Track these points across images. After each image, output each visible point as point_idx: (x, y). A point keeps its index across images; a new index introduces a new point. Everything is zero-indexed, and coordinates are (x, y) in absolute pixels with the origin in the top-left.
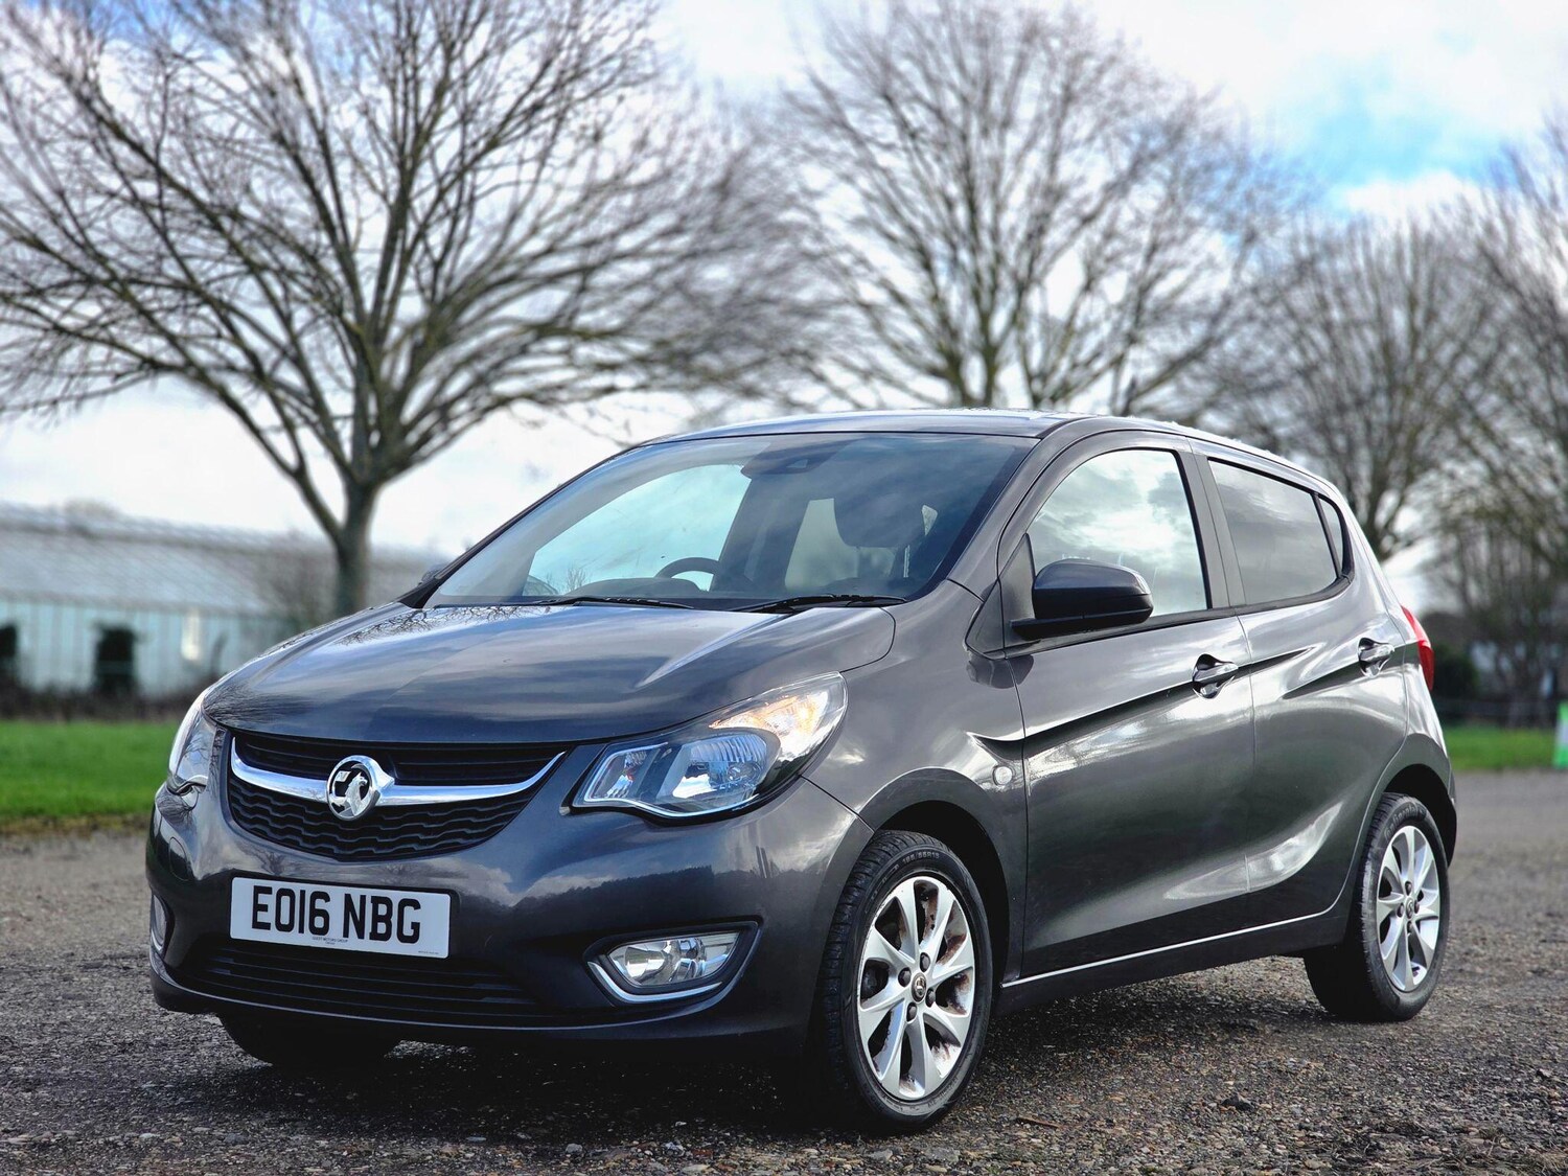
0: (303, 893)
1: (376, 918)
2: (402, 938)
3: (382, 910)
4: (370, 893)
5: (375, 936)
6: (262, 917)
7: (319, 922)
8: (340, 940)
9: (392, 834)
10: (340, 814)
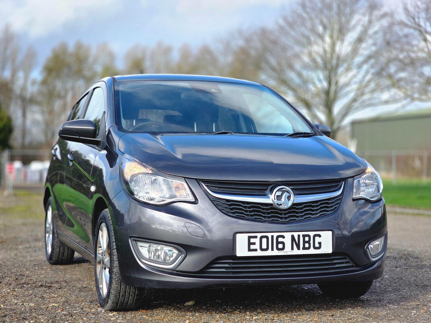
1: (304, 242)
2: (315, 248)
3: (307, 239)
4: (301, 234)
5: (304, 248)
6: (252, 247)
7: (280, 246)
8: (290, 252)
9: (301, 212)
10: (281, 207)
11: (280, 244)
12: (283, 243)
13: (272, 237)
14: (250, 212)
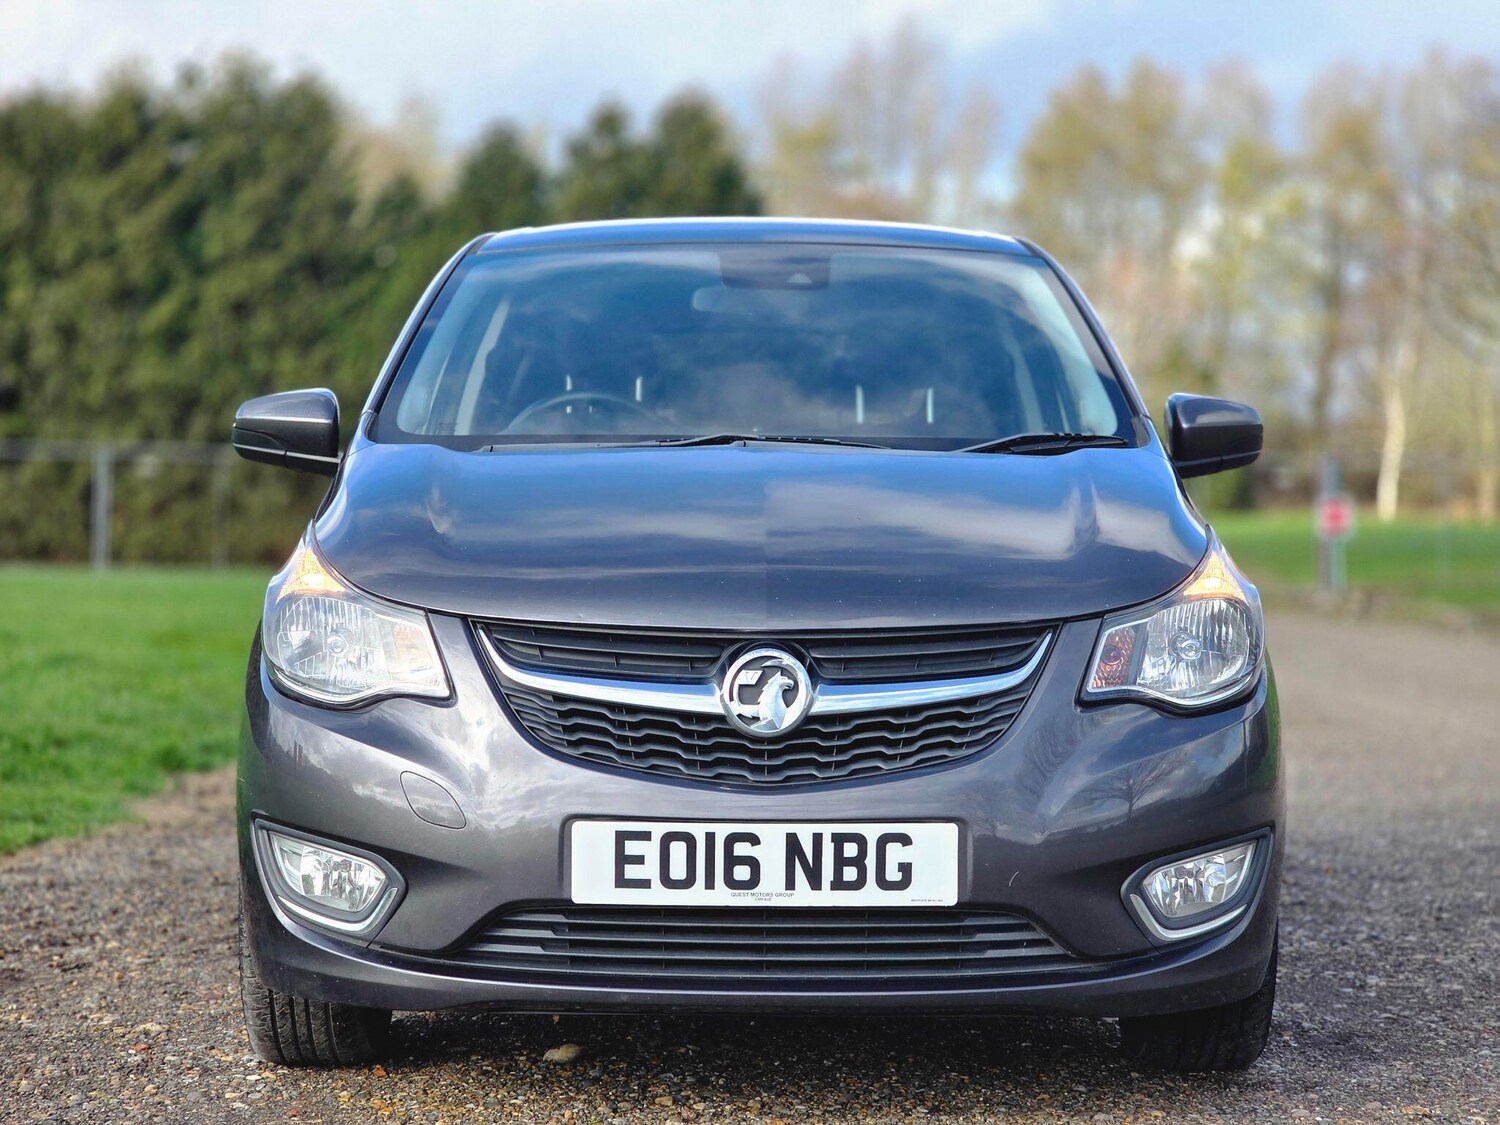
1: (840, 861)
2: (883, 883)
3: (851, 850)
4: (827, 830)
5: (839, 884)
6: (632, 872)
7: (742, 873)
8: (781, 895)
9: (842, 750)
10: (754, 728)
11: (739, 866)
12: (753, 863)
13: (710, 838)
14: (637, 742)
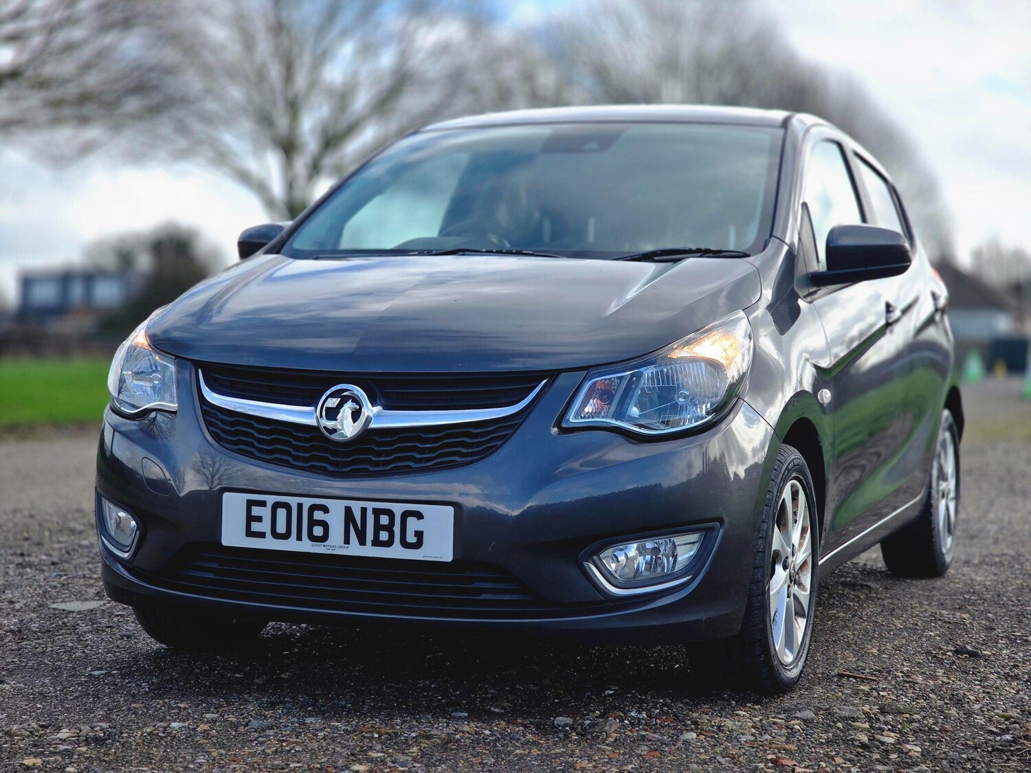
0: (300, 506)
1: (378, 528)
2: (405, 544)
3: (384, 520)
4: (370, 506)
5: (377, 542)
6: (255, 527)
7: (318, 531)
8: (341, 547)
9: (388, 453)
10: (334, 436)
11: (317, 528)
12: (324, 525)
14: (268, 442)
